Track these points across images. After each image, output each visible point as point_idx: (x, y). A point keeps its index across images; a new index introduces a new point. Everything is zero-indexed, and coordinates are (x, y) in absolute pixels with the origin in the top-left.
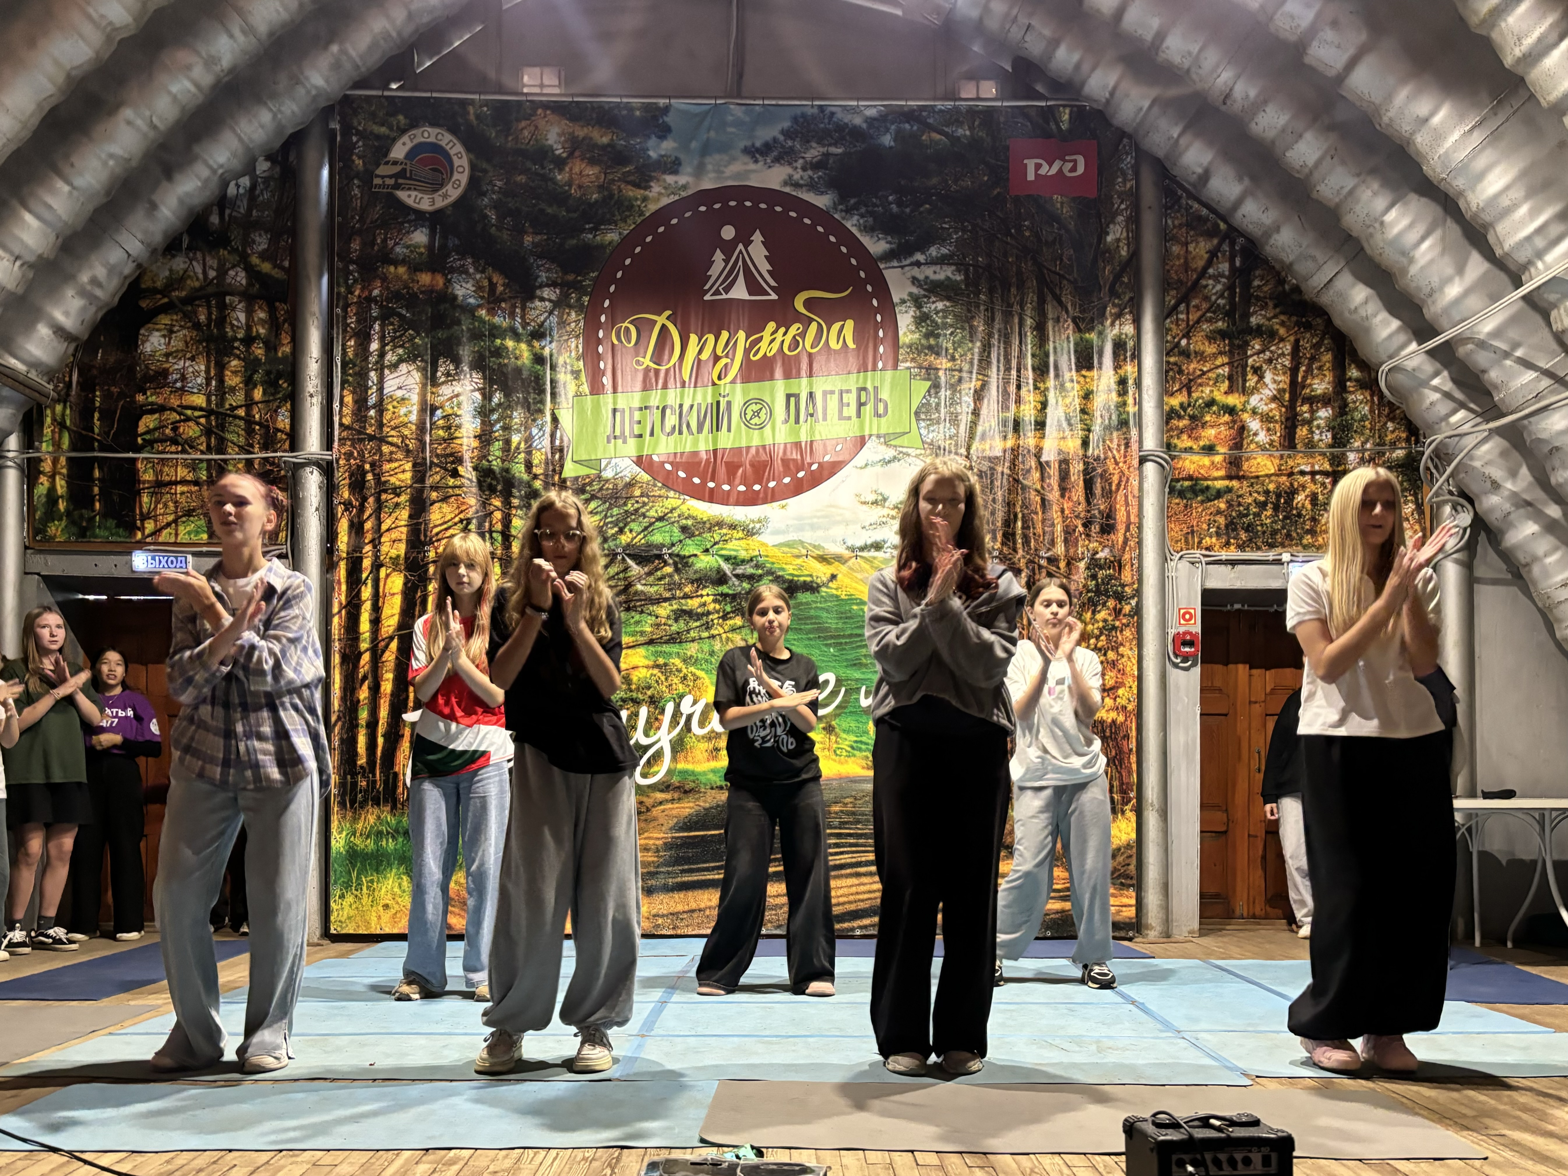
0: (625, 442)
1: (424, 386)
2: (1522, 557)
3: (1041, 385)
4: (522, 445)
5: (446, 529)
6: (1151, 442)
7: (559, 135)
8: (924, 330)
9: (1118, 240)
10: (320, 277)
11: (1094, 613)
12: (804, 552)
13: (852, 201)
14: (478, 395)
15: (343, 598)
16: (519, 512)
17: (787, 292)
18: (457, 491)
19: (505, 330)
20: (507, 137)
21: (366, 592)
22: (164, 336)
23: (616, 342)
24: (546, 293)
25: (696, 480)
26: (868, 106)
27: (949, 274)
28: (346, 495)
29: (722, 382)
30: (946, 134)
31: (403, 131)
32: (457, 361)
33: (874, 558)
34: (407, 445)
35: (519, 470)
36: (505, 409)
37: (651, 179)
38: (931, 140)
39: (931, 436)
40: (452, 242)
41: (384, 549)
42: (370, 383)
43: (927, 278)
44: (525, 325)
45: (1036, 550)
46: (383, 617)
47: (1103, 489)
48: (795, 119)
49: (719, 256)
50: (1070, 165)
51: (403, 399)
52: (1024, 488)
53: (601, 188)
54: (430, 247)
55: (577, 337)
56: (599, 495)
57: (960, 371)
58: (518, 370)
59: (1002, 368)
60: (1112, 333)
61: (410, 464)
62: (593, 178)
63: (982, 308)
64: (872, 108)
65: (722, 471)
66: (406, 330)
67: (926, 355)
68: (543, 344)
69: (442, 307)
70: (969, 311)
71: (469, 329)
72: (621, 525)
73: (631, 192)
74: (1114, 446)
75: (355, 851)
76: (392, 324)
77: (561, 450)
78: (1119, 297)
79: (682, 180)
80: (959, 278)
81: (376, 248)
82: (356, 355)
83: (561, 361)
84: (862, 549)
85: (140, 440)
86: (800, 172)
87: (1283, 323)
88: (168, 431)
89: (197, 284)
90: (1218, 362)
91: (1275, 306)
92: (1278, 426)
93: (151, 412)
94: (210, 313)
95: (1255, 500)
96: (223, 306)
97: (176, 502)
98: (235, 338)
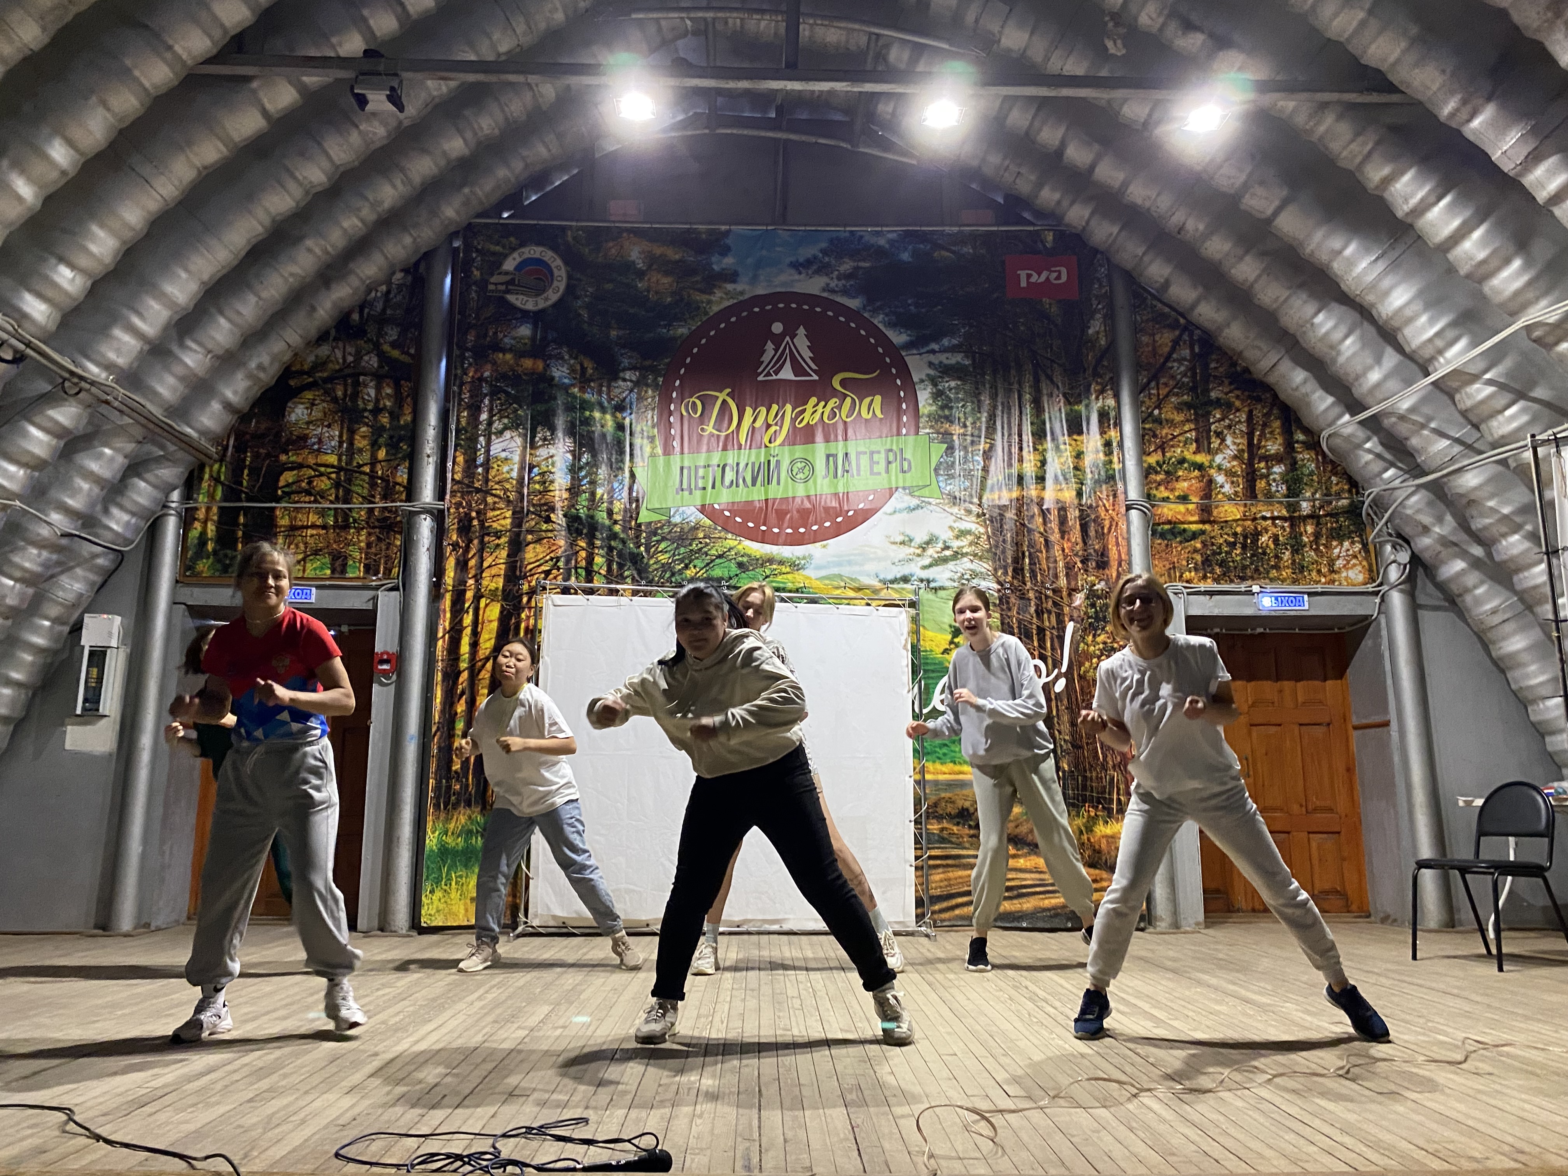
0: (691, 493)
1: (525, 448)
2: (1454, 588)
3: (1040, 447)
4: (605, 497)
5: (539, 566)
6: (1134, 494)
7: (640, 253)
8: (940, 403)
9: (1098, 333)
10: (440, 361)
11: (1094, 636)
12: (843, 584)
13: (879, 303)
14: (569, 456)
15: (447, 624)
16: (601, 551)
17: (826, 375)
18: (550, 535)
19: (593, 404)
20: (597, 253)
21: (468, 620)
22: (307, 408)
23: (684, 413)
24: (628, 375)
25: (751, 525)
26: (889, 232)
27: (959, 360)
28: (454, 537)
29: (772, 445)
30: (953, 252)
31: (514, 249)
32: (553, 429)
33: (903, 589)
34: (508, 497)
35: (602, 517)
36: (592, 467)
37: (714, 286)
38: (941, 257)
39: (948, 488)
40: (552, 335)
41: (485, 583)
42: (479, 446)
43: (941, 362)
44: (610, 400)
45: (1042, 582)
46: (481, 640)
47: (1096, 532)
48: (831, 241)
49: (770, 346)
50: (1055, 275)
51: (506, 459)
52: (1030, 531)
53: (674, 293)
54: (533, 338)
55: (653, 409)
56: (669, 537)
57: (972, 435)
58: (604, 436)
59: (1006, 434)
60: (1096, 406)
61: (510, 512)
62: (667, 286)
63: (987, 386)
64: (892, 232)
65: (772, 517)
66: (511, 404)
67: (942, 423)
68: (624, 415)
69: (541, 386)
70: (977, 389)
71: (563, 403)
72: (687, 561)
73: (698, 297)
74: (1104, 496)
75: (447, 849)
76: (499, 399)
77: (637, 501)
78: (1101, 377)
79: (739, 287)
80: (967, 362)
81: (488, 339)
82: (468, 423)
83: (639, 429)
84: (892, 582)
85: (280, 492)
86: (836, 281)
87: (1237, 397)
88: (304, 484)
89: (337, 367)
90: (1186, 428)
91: (1231, 384)
92: (1240, 480)
93: (291, 469)
94: (346, 391)
95: (1226, 541)
96: (356, 384)
97: (306, 543)
98: (365, 410)
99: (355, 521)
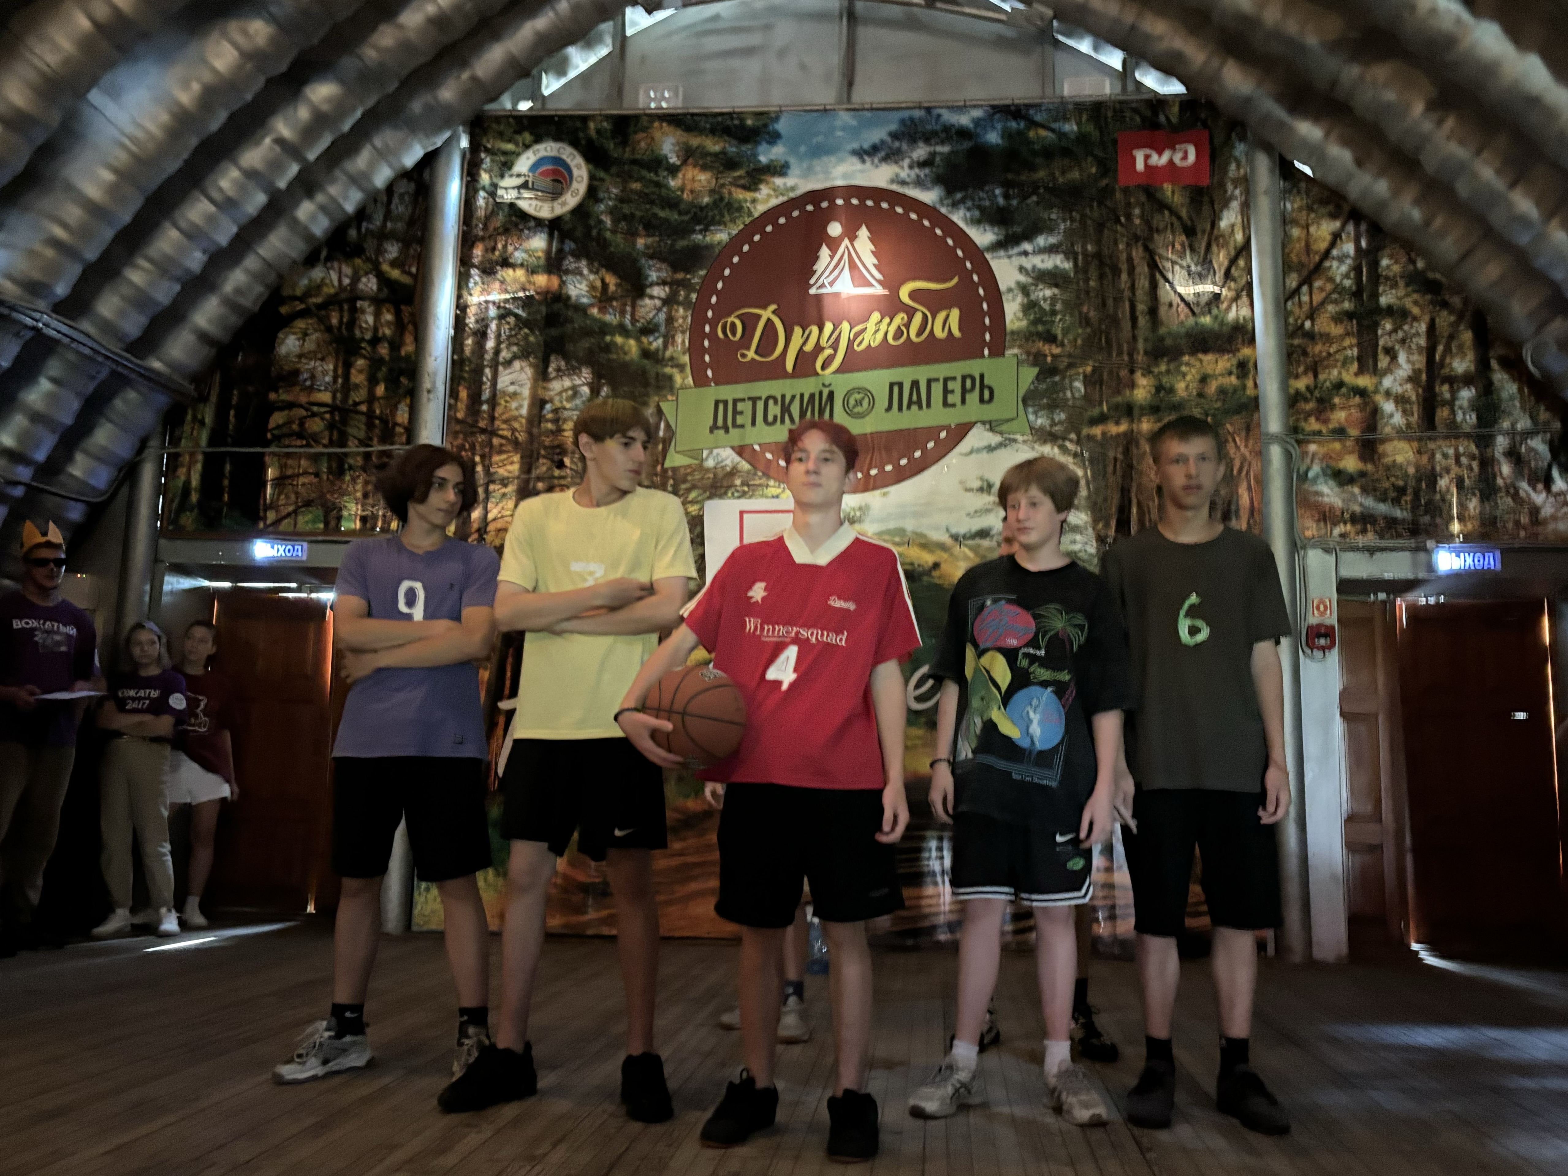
0: (727, 430)
1: (536, 381)
3: (1155, 370)
6: (1274, 426)
7: (673, 145)
8: (1032, 317)
9: (1232, 226)
12: (906, 540)
13: (959, 196)
14: (586, 390)
17: (893, 284)
18: (562, 481)
19: (615, 327)
20: (624, 148)
22: (299, 339)
23: (720, 334)
24: (656, 291)
26: (973, 107)
27: (1058, 263)
29: (825, 372)
30: (1053, 130)
31: (527, 147)
32: (568, 357)
33: (980, 546)
34: (516, 438)
37: (761, 181)
38: (1038, 138)
39: (1039, 421)
40: (569, 245)
41: (489, 537)
42: (485, 379)
43: (1034, 267)
44: (634, 320)
48: (902, 122)
49: (825, 252)
50: (1181, 154)
51: (515, 395)
52: (1138, 474)
53: (712, 192)
54: (548, 252)
55: (684, 332)
56: (700, 484)
57: (1070, 357)
58: (626, 365)
60: (1228, 317)
61: (518, 456)
62: (705, 183)
63: (1092, 294)
64: (978, 108)
66: (520, 329)
67: (1034, 341)
68: (651, 339)
69: (557, 306)
70: (1078, 298)
71: (580, 327)
73: (740, 195)
74: (1234, 430)
76: (508, 323)
77: (664, 441)
78: (1235, 281)
79: (790, 181)
80: (1067, 266)
81: (497, 253)
84: (967, 537)
85: (269, 436)
86: (907, 171)
87: (1416, 303)
88: (295, 427)
89: (332, 291)
90: (1347, 342)
91: (1407, 285)
92: (1415, 408)
93: (281, 409)
94: (341, 317)
95: (1393, 485)
96: (354, 310)
97: (297, 494)
98: (363, 339)
99: (351, 468)
